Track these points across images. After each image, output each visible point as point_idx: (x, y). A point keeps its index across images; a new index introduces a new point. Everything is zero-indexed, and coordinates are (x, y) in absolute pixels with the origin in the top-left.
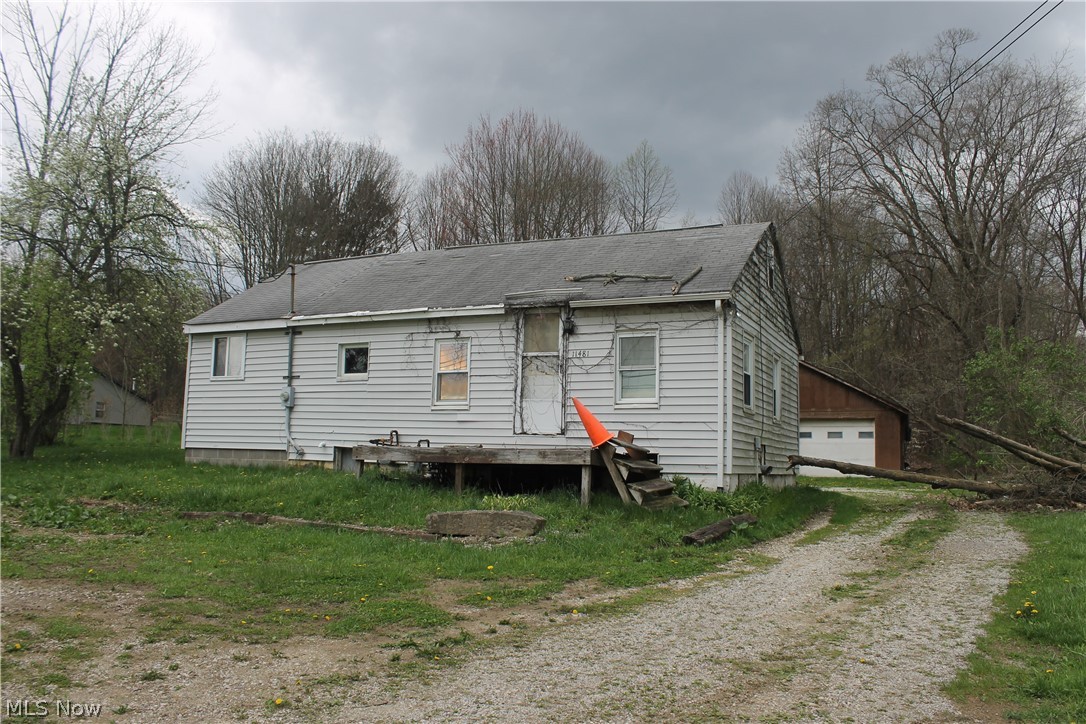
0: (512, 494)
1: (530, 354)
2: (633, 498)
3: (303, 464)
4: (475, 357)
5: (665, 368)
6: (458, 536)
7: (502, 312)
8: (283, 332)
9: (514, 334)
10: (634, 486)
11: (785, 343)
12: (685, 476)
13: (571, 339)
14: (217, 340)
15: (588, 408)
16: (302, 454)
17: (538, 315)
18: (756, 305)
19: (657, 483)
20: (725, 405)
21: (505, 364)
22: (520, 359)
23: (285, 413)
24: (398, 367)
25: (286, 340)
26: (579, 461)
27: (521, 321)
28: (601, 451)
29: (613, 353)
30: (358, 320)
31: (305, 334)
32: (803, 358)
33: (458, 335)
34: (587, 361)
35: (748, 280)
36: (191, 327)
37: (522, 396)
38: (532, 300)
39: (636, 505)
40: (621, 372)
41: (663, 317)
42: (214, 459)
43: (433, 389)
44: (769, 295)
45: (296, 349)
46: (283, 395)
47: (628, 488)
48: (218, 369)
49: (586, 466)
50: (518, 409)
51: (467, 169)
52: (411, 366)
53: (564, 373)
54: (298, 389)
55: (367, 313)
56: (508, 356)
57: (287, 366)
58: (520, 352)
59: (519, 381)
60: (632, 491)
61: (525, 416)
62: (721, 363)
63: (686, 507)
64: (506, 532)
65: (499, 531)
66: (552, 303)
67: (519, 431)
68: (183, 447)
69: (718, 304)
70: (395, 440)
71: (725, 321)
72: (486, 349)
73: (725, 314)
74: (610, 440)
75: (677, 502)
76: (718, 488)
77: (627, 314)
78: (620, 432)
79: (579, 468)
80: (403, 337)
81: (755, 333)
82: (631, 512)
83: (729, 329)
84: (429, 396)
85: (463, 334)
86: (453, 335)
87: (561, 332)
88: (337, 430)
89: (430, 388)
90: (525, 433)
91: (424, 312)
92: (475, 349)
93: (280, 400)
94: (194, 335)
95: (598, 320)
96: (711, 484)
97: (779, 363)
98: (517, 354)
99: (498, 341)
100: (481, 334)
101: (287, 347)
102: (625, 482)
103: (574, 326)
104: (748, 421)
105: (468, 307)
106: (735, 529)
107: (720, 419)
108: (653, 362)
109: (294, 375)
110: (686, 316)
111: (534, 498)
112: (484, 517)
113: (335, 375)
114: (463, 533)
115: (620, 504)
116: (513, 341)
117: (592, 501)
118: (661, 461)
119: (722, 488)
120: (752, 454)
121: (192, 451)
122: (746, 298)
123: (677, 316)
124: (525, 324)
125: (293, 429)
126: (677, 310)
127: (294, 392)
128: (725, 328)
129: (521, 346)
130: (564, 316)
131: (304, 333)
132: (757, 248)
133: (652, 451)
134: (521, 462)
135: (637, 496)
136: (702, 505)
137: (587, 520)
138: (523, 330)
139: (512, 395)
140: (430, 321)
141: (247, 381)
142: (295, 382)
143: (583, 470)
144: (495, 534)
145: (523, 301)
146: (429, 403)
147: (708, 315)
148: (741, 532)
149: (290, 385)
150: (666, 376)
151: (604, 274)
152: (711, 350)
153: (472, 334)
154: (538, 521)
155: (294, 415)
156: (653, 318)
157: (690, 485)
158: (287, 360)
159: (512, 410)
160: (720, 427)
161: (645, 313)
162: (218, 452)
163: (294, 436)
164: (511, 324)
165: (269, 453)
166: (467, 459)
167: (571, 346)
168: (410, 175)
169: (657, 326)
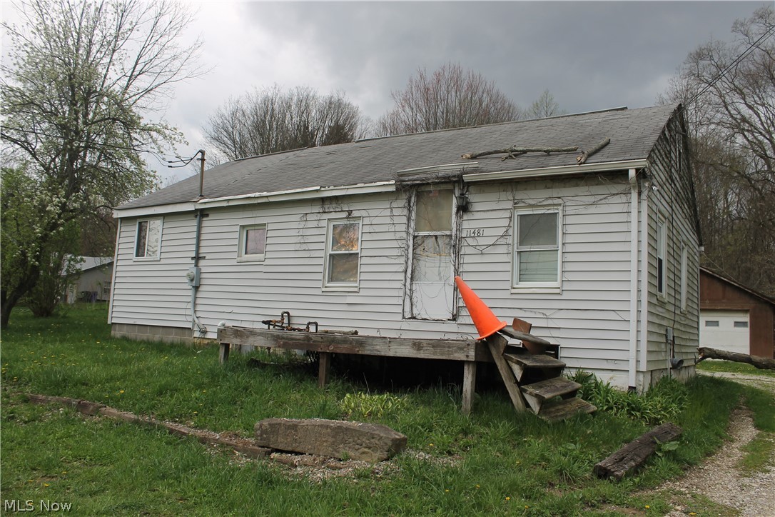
0: (381, 392)
1: (422, 233)
2: (527, 405)
3: (206, 342)
4: (366, 237)
5: (569, 248)
6: (291, 452)
7: (393, 189)
8: (193, 215)
9: (406, 212)
10: (530, 389)
11: (689, 231)
12: (590, 372)
13: (465, 217)
14: (140, 223)
15: (475, 292)
16: (205, 332)
17: (430, 192)
18: (668, 185)
19: (558, 384)
20: (639, 291)
21: (395, 244)
22: (411, 238)
23: (191, 293)
24: (292, 247)
25: (195, 222)
26: (460, 356)
27: (413, 199)
28: (488, 344)
29: (510, 232)
30: (256, 202)
31: (212, 217)
32: (703, 249)
33: (349, 215)
34: (482, 241)
35: (661, 155)
36: (118, 212)
37: (412, 279)
38: (425, 176)
39: (532, 414)
40: (519, 253)
41: (567, 192)
42: (133, 334)
43: (325, 270)
44: (677, 177)
45: (204, 230)
46: (188, 275)
47: (522, 392)
48: (140, 251)
49: (469, 362)
50: (408, 292)
51: (407, 109)
52: (304, 247)
53: (457, 253)
54: (203, 270)
55: (265, 194)
56: (398, 236)
57: (194, 248)
58: (411, 231)
59: (410, 263)
60: (527, 397)
61: (414, 300)
62: (635, 242)
63: (593, 413)
64: (352, 454)
65: (343, 451)
66: (445, 178)
67: (408, 315)
68: (109, 322)
69: (632, 173)
70: (286, 321)
71: (640, 194)
72: (377, 229)
73: (640, 187)
74: (500, 331)
75: (583, 407)
76: (630, 387)
77: (526, 189)
78: (516, 321)
79: (459, 365)
80: (297, 218)
81: (667, 215)
82: (524, 424)
83: (645, 204)
84: (320, 277)
85: (355, 214)
86: (344, 215)
87: (454, 209)
88: (236, 310)
89: (321, 269)
90: (414, 318)
91: (317, 191)
92: (366, 229)
93: (186, 280)
94: (122, 219)
95: (494, 196)
96: (620, 382)
97: (685, 251)
98: (408, 233)
99: (388, 220)
100: (373, 213)
101: (195, 229)
102: (519, 384)
103: (468, 203)
104: (660, 309)
105: (359, 185)
106: (660, 450)
107: (633, 306)
108: (554, 241)
109: (201, 255)
110: (594, 189)
111: (406, 399)
112: (325, 431)
113: (235, 255)
114: (298, 450)
115: (510, 414)
116: (404, 220)
117: (476, 408)
118: (562, 353)
119: (634, 388)
120: (663, 346)
121: (117, 326)
122: (659, 173)
123: (582, 190)
124: (417, 202)
125: (198, 308)
126: (583, 182)
127: (199, 272)
128: (639, 202)
129: (413, 224)
130: (457, 193)
131: (210, 215)
132: (668, 125)
133: (552, 342)
134: (391, 354)
135: (533, 402)
136: (612, 408)
137: (466, 434)
138: (415, 208)
139: (401, 276)
140: (323, 200)
141: (163, 262)
142: (202, 263)
143: (466, 367)
144: (337, 455)
145: (415, 177)
146: (320, 284)
147: (620, 188)
148: (668, 453)
149: (196, 265)
150: (569, 257)
151: (502, 149)
152: (623, 227)
153: (364, 213)
154: (394, 440)
155: (199, 295)
156: (555, 192)
157: (596, 383)
158: (194, 241)
159: (402, 294)
160: (633, 316)
161: (547, 188)
162: (137, 327)
163: (199, 314)
164: (402, 202)
165: (178, 330)
166: (331, 348)
167: (465, 225)
168: (368, 120)
169: (560, 201)
